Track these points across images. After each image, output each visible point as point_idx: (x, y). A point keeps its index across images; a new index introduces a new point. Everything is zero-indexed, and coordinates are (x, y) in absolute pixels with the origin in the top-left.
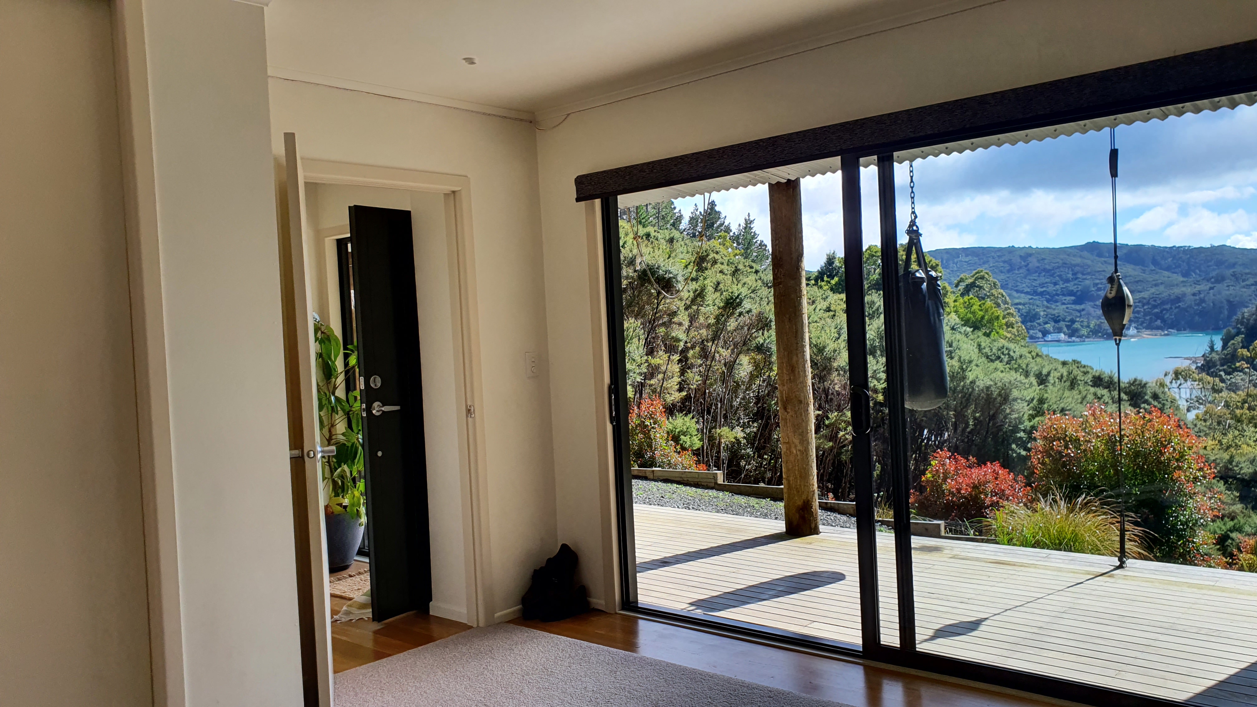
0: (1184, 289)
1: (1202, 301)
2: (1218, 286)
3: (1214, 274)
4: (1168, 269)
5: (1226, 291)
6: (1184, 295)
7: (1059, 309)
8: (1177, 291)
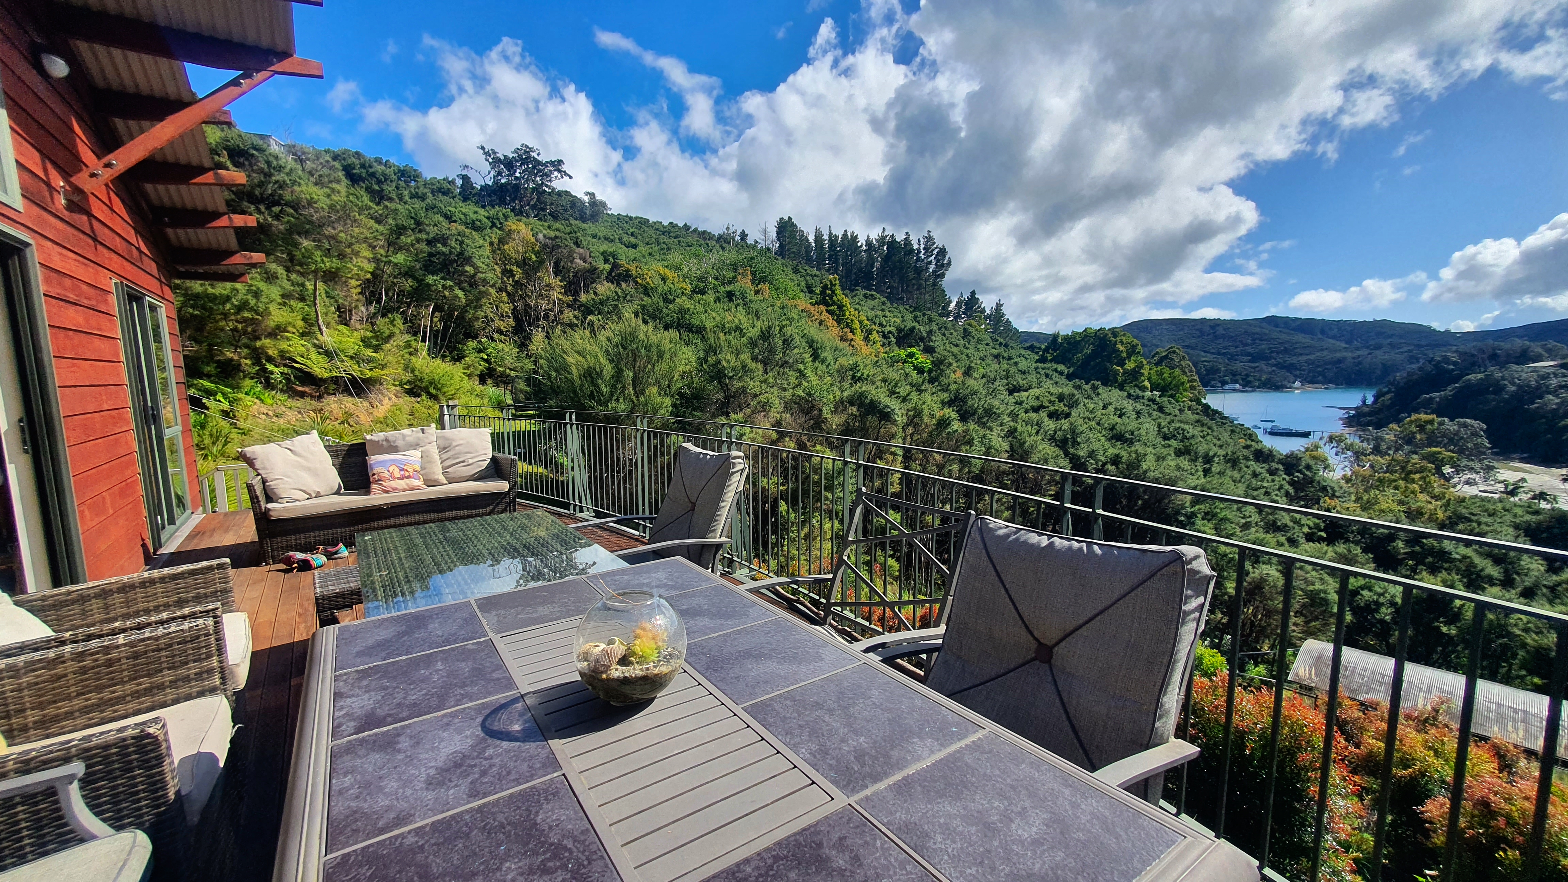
0: (1345, 354)
1: (1360, 363)
2: (1377, 352)
3: (1372, 342)
4: (1334, 337)
5: (1381, 356)
6: (1345, 358)
7: (1238, 366)
8: (1338, 355)
